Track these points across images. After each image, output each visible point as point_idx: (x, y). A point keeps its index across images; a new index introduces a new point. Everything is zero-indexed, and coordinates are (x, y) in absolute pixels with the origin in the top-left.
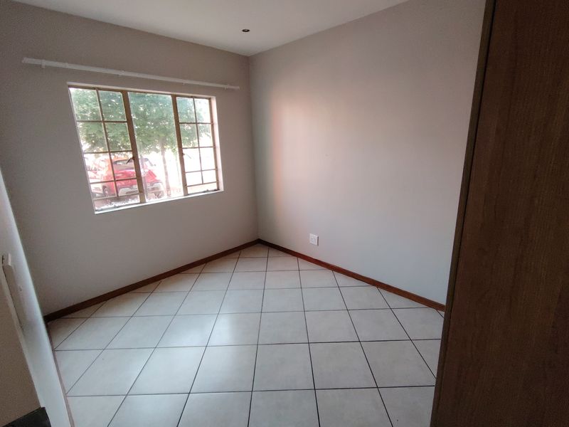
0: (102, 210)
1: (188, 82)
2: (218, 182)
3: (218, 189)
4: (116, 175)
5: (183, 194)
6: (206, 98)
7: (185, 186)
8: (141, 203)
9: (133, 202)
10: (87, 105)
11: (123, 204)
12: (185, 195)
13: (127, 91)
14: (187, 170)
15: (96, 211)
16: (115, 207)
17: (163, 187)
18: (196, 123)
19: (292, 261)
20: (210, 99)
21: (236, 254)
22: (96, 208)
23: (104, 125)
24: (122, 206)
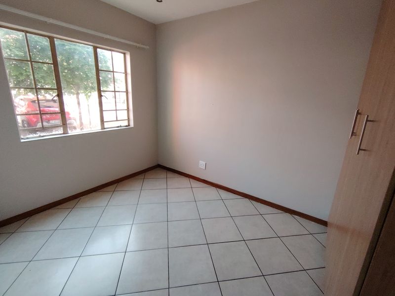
0: (27, 138)
1: (108, 37)
2: (129, 120)
3: (129, 125)
4: (41, 109)
5: (100, 128)
6: (122, 53)
7: (102, 121)
8: (64, 134)
9: (57, 133)
10: (10, 50)
11: (48, 134)
12: (102, 129)
13: (54, 38)
14: (104, 109)
15: (22, 139)
16: (40, 136)
17: (76, 123)
18: (113, 72)
19: (185, 181)
20: (124, 54)
21: (141, 176)
22: (22, 137)
23: (31, 64)
24: (46, 135)
